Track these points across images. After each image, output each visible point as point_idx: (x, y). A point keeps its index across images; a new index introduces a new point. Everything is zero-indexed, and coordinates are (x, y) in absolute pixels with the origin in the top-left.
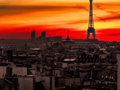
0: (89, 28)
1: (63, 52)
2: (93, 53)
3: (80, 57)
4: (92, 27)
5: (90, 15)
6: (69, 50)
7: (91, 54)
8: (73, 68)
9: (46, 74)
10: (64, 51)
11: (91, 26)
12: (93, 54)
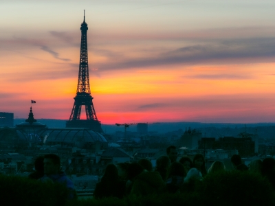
0: (78, 93)
2: (99, 153)
3: (70, 162)
4: (87, 91)
5: (81, 64)
6: (38, 146)
7: (93, 155)
10: (27, 148)
11: (84, 89)
12: (99, 155)
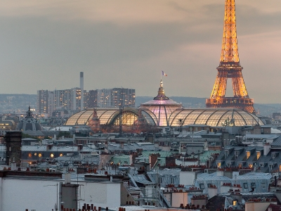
1: (157, 137)
6: (176, 133)
7: (260, 145)
8: (215, 187)
9: (182, 205)
10: (160, 136)
